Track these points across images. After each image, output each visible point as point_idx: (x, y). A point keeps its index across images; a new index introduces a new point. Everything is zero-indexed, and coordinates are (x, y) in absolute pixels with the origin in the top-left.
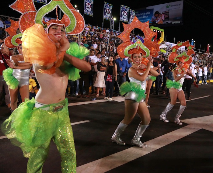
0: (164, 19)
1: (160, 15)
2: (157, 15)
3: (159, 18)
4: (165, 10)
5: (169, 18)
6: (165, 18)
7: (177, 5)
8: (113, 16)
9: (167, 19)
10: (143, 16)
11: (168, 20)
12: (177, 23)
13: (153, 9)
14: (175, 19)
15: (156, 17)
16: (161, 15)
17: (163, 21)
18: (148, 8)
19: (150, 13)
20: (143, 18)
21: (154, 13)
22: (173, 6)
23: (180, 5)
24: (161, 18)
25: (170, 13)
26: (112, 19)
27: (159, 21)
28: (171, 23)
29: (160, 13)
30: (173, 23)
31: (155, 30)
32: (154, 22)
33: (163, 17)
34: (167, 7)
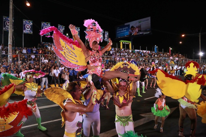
0: (137, 31)
2: (132, 29)
3: (134, 30)
4: (138, 25)
5: (142, 30)
6: (138, 31)
7: (146, 20)
9: (139, 31)
10: (122, 30)
11: (141, 32)
12: (147, 33)
13: (129, 25)
14: (146, 31)
15: (132, 30)
17: (137, 33)
18: (126, 24)
19: (127, 28)
20: (123, 31)
21: (130, 27)
22: (144, 21)
23: (148, 20)
24: (135, 30)
25: (142, 27)
27: (134, 33)
28: (143, 34)
29: (134, 27)
30: (145, 33)
31: (124, 43)
32: (131, 34)
33: (137, 30)
34: (139, 22)
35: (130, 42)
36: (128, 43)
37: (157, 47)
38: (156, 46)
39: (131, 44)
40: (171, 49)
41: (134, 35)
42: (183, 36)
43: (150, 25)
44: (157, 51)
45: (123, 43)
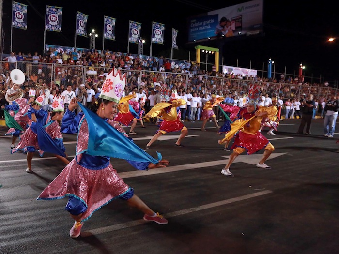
0: (234, 29)
1: (228, 23)
2: (223, 23)
3: (227, 27)
4: (235, 15)
5: (243, 26)
6: (236, 28)
7: (254, 6)
8: (141, 38)
9: (239, 28)
10: (202, 26)
11: (241, 30)
12: (254, 33)
13: (217, 15)
14: (252, 28)
15: (223, 27)
16: (230, 22)
17: (234, 32)
18: (210, 13)
19: (213, 21)
20: (204, 28)
21: (219, 20)
22: (246, 8)
23: (258, 5)
24: (229, 27)
25: (244, 20)
26: (139, 41)
27: (227, 32)
29: (228, 21)
30: (249, 33)
31: (203, 51)
32: (220, 34)
33: (233, 27)
34: (239, 10)
35: (217, 50)
36: (213, 53)
37: (273, 62)
38: (270, 59)
39: (218, 54)
40: (304, 68)
41: (227, 36)
42: (331, 40)
43: (261, 16)
44: (272, 71)
45: (201, 50)
